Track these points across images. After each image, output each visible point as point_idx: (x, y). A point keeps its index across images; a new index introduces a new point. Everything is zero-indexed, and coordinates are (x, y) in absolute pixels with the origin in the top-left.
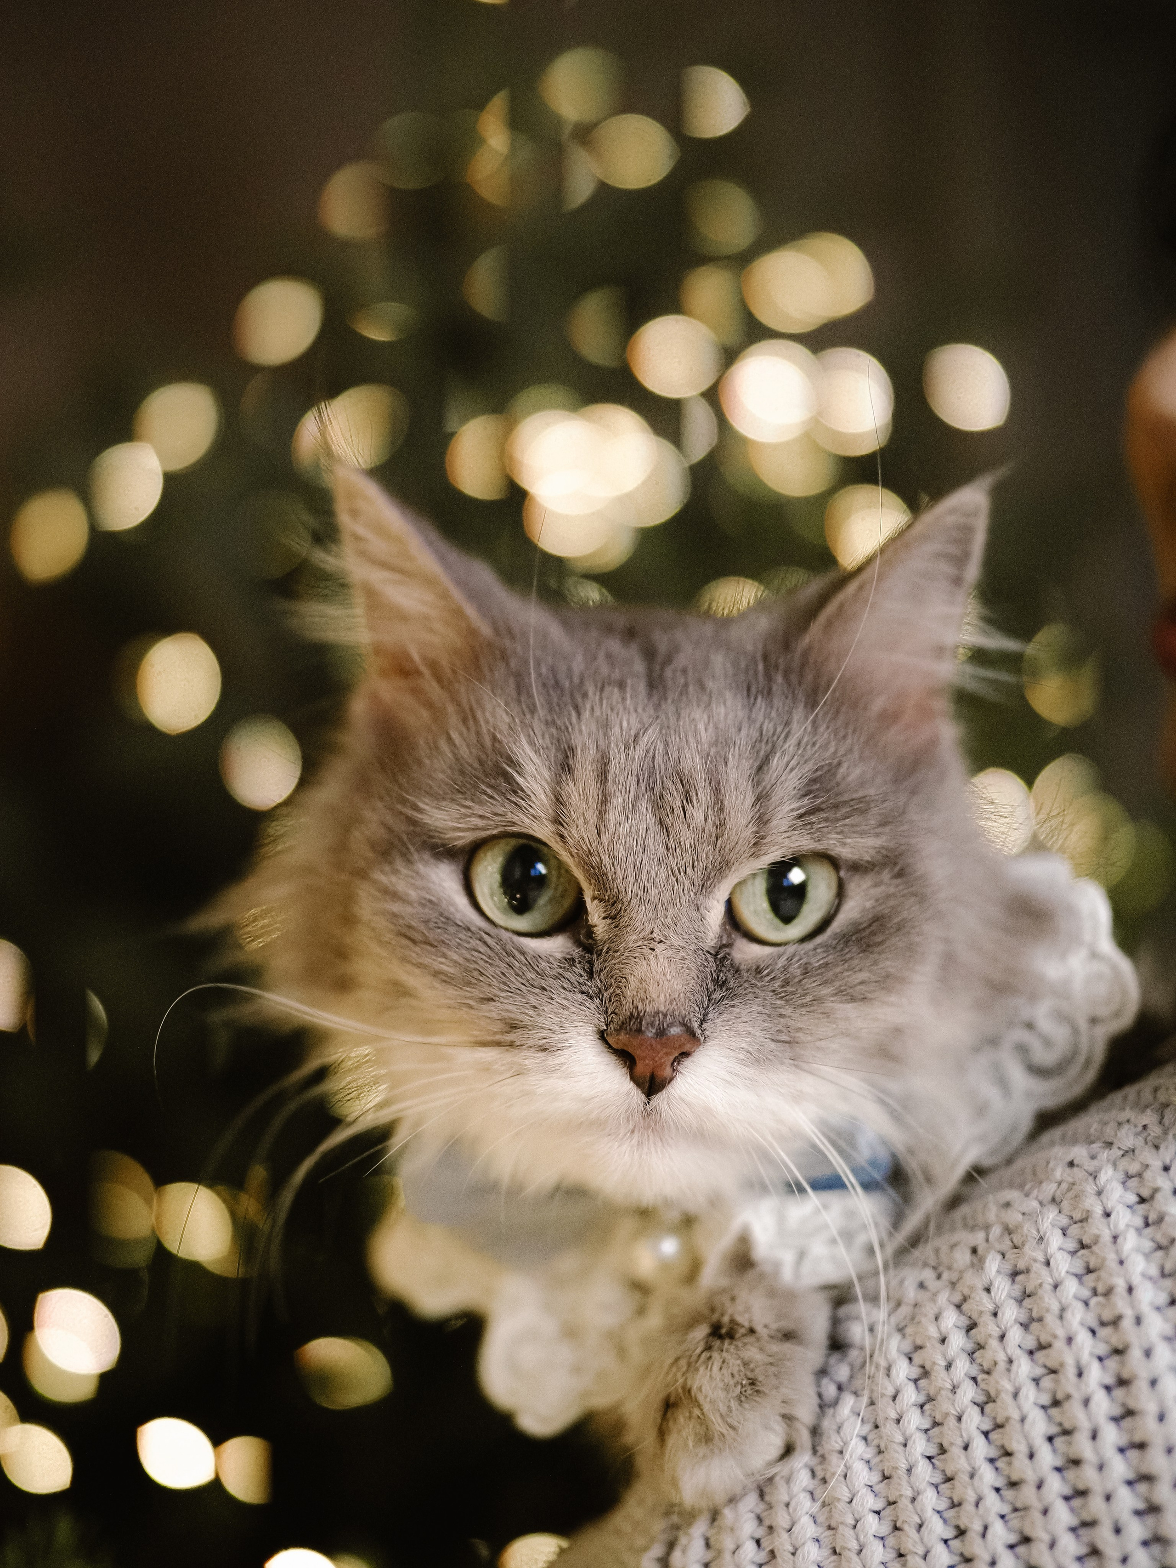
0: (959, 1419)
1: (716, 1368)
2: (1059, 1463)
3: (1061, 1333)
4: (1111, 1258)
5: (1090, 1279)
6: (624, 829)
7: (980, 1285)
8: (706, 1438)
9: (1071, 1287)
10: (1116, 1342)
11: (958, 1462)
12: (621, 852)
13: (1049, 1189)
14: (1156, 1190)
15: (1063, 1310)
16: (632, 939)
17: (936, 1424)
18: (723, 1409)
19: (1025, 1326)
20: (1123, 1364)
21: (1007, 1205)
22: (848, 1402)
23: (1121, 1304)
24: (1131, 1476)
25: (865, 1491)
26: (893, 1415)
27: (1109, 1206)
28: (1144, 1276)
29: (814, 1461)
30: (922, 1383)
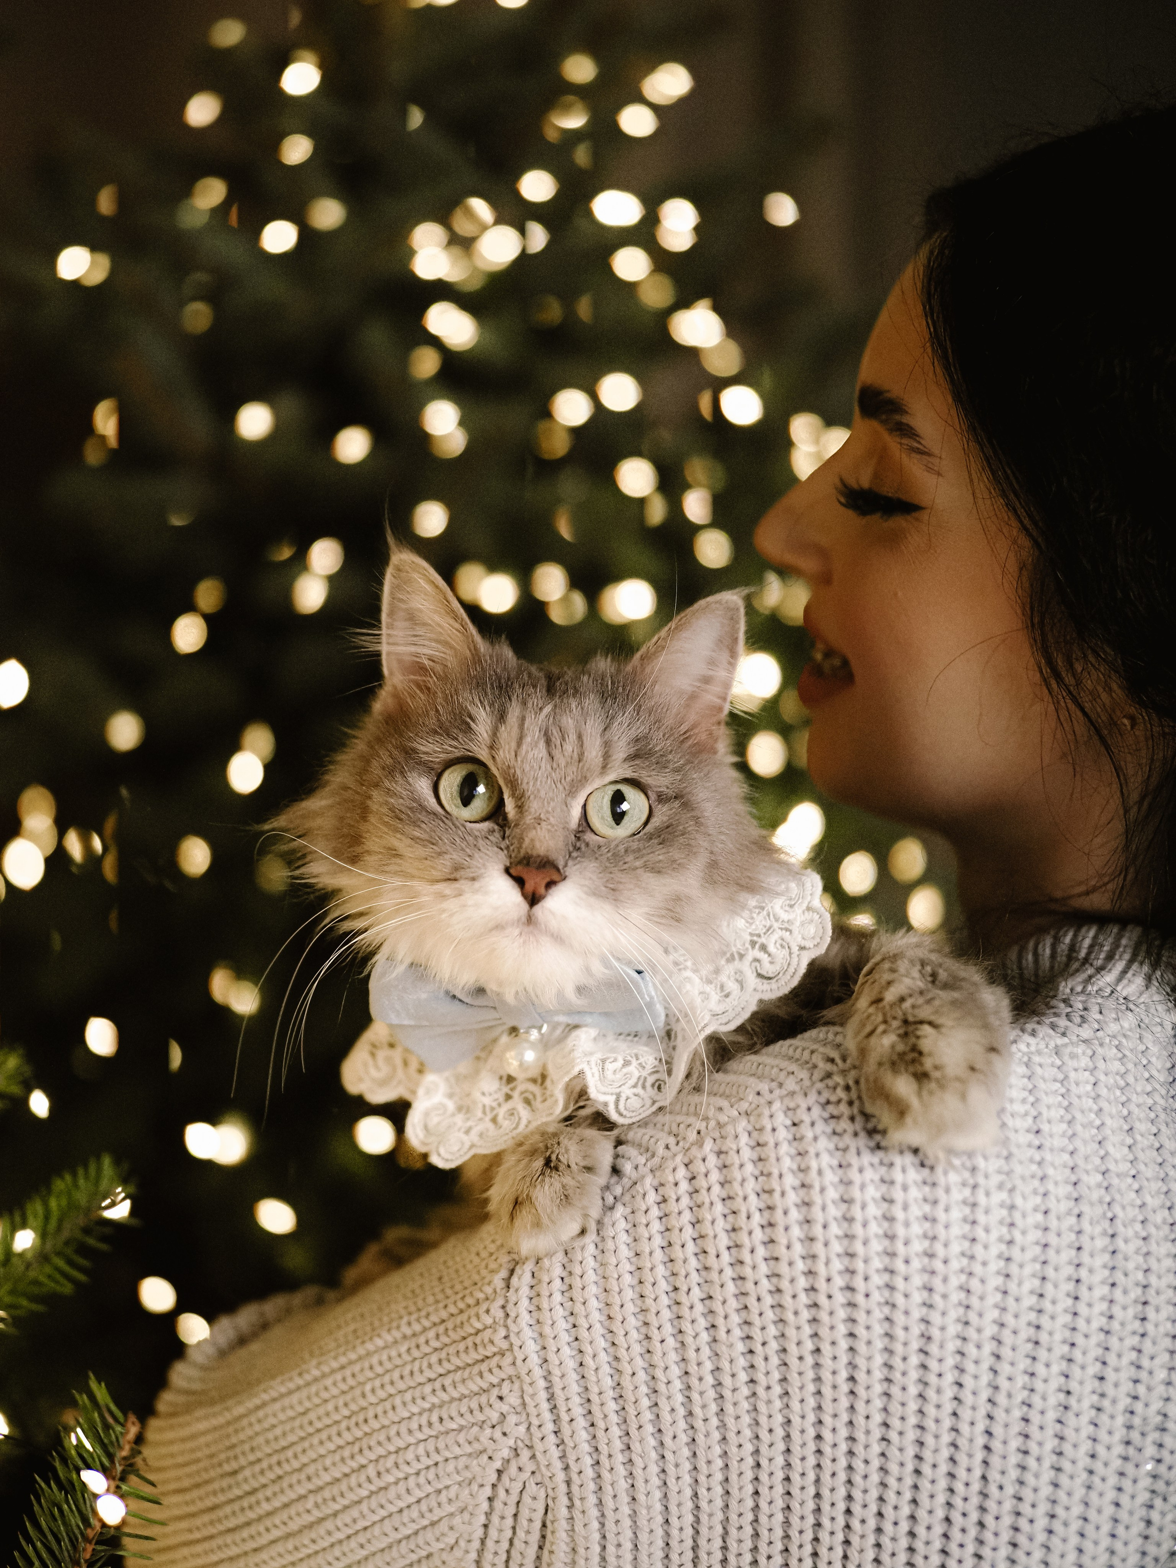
0: (681, 1230)
1: (546, 1187)
2: (732, 1261)
3: (741, 1193)
4: (773, 1156)
5: (760, 1164)
6: (530, 755)
7: (699, 1156)
8: (538, 1224)
9: (749, 1168)
10: (770, 1203)
11: (677, 1253)
12: (527, 768)
13: (744, 1106)
14: (802, 1121)
15: (744, 1180)
16: (529, 819)
17: (668, 1230)
18: (549, 1211)
19: (722, 1184)
20: (772, 1215)
21: (721, 1109)
22: (620, 1211)
23: (775, 1184)
24: (769, 1273)
25: (625, 1261)
26: (645, 1222)
27: (775, 1125)
28: (788, 1154)
29: (598, 1240)
30: (662, 1205)
